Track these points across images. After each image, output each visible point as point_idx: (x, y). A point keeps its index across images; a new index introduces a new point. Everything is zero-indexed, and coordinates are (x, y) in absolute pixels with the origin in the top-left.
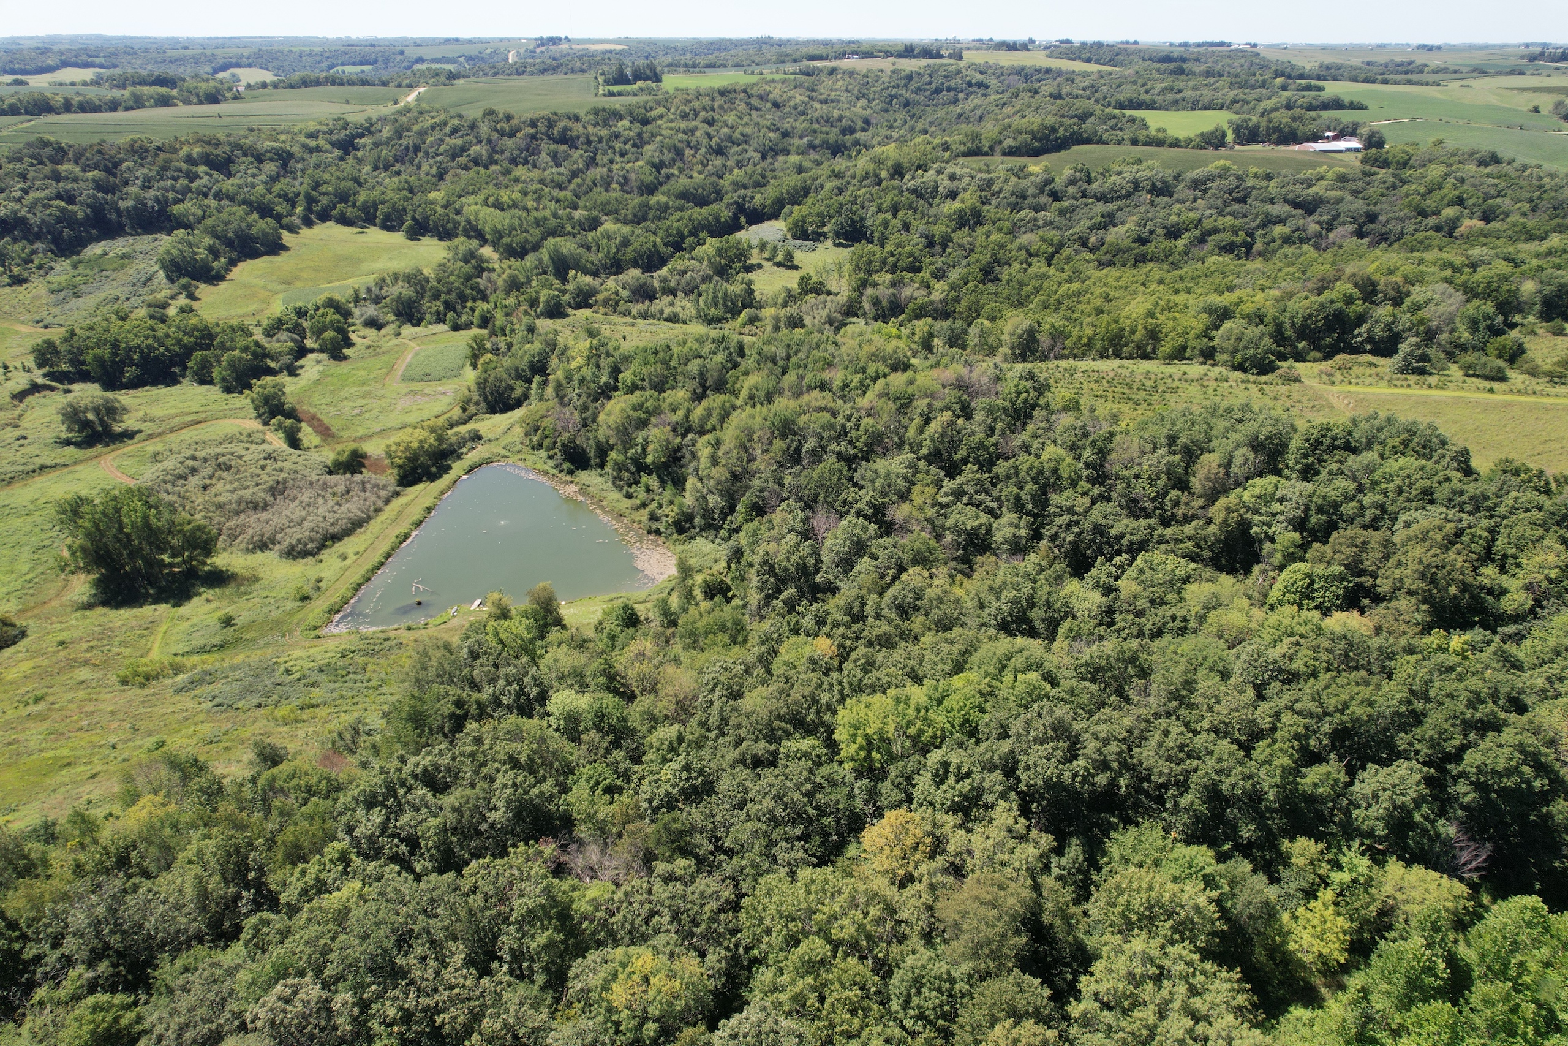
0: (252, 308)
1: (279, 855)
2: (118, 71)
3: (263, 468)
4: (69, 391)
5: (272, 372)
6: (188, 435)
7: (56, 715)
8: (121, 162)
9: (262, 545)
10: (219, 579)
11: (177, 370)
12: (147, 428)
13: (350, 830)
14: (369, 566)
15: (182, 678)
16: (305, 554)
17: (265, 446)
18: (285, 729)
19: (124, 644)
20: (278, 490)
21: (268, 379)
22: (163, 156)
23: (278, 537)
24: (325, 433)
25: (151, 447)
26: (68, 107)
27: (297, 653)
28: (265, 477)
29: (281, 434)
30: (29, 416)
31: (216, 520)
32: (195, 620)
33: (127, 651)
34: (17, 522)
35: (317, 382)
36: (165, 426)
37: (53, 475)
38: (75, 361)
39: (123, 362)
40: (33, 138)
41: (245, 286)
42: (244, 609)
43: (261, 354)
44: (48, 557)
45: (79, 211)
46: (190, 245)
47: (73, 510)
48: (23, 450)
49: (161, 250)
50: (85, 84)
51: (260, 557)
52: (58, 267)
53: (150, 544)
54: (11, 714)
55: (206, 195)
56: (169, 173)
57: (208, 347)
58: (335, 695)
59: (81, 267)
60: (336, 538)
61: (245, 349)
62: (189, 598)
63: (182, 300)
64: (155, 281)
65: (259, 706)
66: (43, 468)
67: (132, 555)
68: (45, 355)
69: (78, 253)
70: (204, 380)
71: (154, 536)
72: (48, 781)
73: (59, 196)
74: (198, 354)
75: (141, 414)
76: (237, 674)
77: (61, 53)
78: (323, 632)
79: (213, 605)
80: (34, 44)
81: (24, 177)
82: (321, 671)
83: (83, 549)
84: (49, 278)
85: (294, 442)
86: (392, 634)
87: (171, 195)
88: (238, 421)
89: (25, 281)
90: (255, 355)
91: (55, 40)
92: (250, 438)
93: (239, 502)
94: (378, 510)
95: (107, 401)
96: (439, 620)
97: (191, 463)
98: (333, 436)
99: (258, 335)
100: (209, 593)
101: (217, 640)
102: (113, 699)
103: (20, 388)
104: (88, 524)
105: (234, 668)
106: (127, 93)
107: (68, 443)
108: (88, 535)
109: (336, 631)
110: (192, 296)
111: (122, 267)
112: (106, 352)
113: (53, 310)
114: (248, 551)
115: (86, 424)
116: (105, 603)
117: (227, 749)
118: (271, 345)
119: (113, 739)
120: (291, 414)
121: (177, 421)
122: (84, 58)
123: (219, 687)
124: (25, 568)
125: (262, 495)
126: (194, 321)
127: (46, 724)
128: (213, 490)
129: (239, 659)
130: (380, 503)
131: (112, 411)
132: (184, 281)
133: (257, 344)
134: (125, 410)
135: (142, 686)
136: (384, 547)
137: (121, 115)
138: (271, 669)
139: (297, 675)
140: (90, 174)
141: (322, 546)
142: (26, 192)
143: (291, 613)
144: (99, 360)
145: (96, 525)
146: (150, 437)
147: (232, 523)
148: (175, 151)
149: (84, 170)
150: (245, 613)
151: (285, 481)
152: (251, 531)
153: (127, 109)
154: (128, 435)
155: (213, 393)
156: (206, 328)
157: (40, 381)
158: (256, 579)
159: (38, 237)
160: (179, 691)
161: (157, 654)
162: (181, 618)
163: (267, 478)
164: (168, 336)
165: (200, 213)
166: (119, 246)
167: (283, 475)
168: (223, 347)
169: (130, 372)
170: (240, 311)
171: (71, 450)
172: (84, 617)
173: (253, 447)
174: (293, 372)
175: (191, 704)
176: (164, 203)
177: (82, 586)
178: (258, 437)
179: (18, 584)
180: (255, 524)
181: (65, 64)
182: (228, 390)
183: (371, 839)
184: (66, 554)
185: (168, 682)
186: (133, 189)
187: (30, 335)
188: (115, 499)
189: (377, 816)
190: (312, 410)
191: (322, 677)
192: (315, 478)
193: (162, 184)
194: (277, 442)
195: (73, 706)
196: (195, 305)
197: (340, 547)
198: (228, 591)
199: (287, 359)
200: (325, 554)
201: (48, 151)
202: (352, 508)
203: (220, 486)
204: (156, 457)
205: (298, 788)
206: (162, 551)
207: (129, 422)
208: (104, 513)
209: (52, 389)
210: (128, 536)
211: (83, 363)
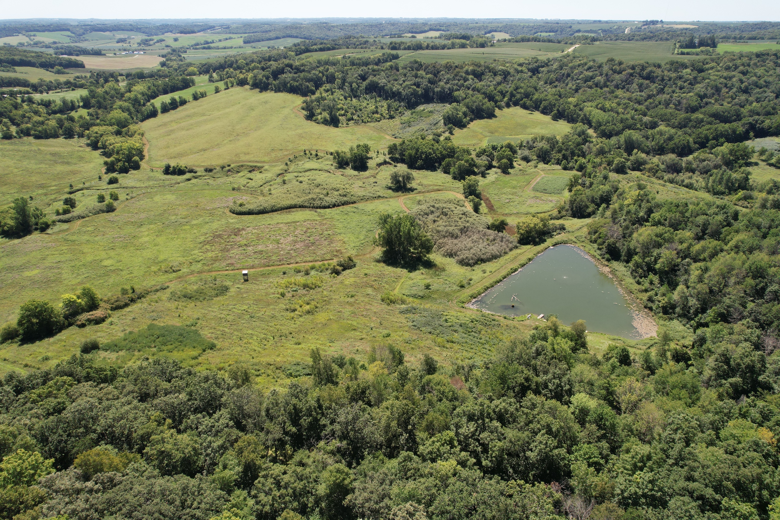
0: (474, 142)
2: (449, 33)
3: (460, 218)
4: (395, 166)
5: (475, 174)
6: (433, 195)
7: (356, 306)
8: (441, 71)
9: (451, 255)
10: (429, 265)
11: (437, 165)
12: (419, 188)
14: (495, 280)
15: (403, 306)
16: (468, 265)
17: (463, 208)
18: (438, 348)
19: (386, 282)
20: (464, 230)
21: (473, 177)
22: (457, 70)
23: (459, 253)
24: (491, 208)
25: (419, 197)
26: (427, 48)
27: (453, 313)
28: (460, 223)
29: (471, 204)
30: (380, 174)
31: (435, 237)
32: (415, 281)
33: (387, 286)
34: (365, 218)
35: (493, 183)
36: (426, 189)
37: (381, 201)
38: (402, 154)
39: (418, 157)
40: (412, 60)
41: (474, 131)
42: (436, 283)
43: (473, 164)
44: (371, 235)
45: (420, 91)
46: (457, 110)
47: (385, 219)
48: (375, 188)
49: (445, 111)
50: (436, 38)
51: (448, 260)
52: (406, 113)
53: (407, 241)
54: (342, 299)
55: (469, 89)
56: (457, 78)
57: (452, 157)
58: (464, 340)
59: (414, 114)
60: (483, 261)
61: (467, 161)
62: (415, 270)
63: (447, 134)
64: (439, 124)
65: (430, 333)
66: (379, 197)
67: (400, 245)
68: (392, 149)
69: (414, 109)
70: (446, 172)
71: (410, 239)
72: (346, 334)
73: (415, 84)
74: (447, 160)
75: (419, 181)
76: (425, 314)
77: (431, 25)
78: (466, 305)
79: (423, 276)
80: (422, 21)
81: (405, 75)
82: (461, 326)
83: (384, 237)
84: (402, 117)
85: (476, 209)
86: (496, 318)
87: (455, 87)
88: (455, 193)
89: (394, 118)
90: (470, 164)
91: (429, 20)
92: (458, 203)
93: (446, 232)
94: (506, 253)
95: (408, 174)
96: (520, 319)
97: (432, 209)
98: (494, 210)
99: (473, 155)
100: (423, 270)
101: (421, 294)
102: (378, 307)
103: (380, 162)
104: (388, 227)
105: (425, 310)
106: (450, 42)
107: (390, 188)
108: (387, 232)
109: (472, 307)
110: (451, 133)
111: (429, 116)
112: (413, 152)
113: (400, 131)
114: (444, 255)
115: (398, 182)
116: (384, 262)
117: (412, 348)
118: (478, 161)
119: (372, 325)
120: (478, 196)
121: (431, 188)
122: (438, 27)
123: (416, 317)
124: (362, 238)
125: (457, 232)
126: (449, 144)
127: (352, 308)
128: (437, 224)
129: (427, 306)
130: (507, 250)
131: (408, 178)
132: (450, 125)
133: (472, 159)
134: (413, 179)
135: (388, 304)
136: (504, 272)
137: (446, 51)
138: (439, 316)
139: (449, 324)
140: (428, 76)
141: (476, 263)
142: (404, 81)
143: (455, 292)
144: (410, 155)
145: (391, 228)
146: (419, 192)
147: (441, 241)
148: (462, 68)
149: (426, 74)
150: (435, 285)
151: (468, 227)
152: (448, 247)
153: (448, 49)
154: (412, 190)
155: (448, 178)
156: (453, 148)
157: (388, 160)
158: (444, 270)
159: (403, 100)
160: (401, 312)
161: (397, 292)
162: (410, 278)
163: (461, 224)
164: (438, 149)
165: (464, 96)
166: (429, 107)
167: (468, 224)
168: (458, 159)
169: (420, 162)
170: (469, 143)
171: (390, 191)
172: (376, 266)
173: (458, 207)
174: (484, 175)
175: (404, 321)
176: (452, 90)
177: (378, 252)
178: (462, 202)
179: (358, 244)
180: (450, 243)
181: (431, 30)
182: (455, 178)
184: (377, 237)
185: (398, 306)
186: (442, 83)
187: (389, 140)
188: (400, 219)
190: (488, 196)
191: (461, 330)
192: (481, 229)
193: (454, 82)
194: (469, 207)
195: (363, 304)
196: (452, 137)
197: (484, 266)
198: (431, 272)
199: (483, 169)
200: (476, 267)
201: (416, 65)
202: (494, 249)
203: (440, 223)
204: (419, 202)
206: (411, 246)
207: (413, 184)
208: (395, 224)
209: (390, 164)
210: (401, 236)
211: (404, 155)
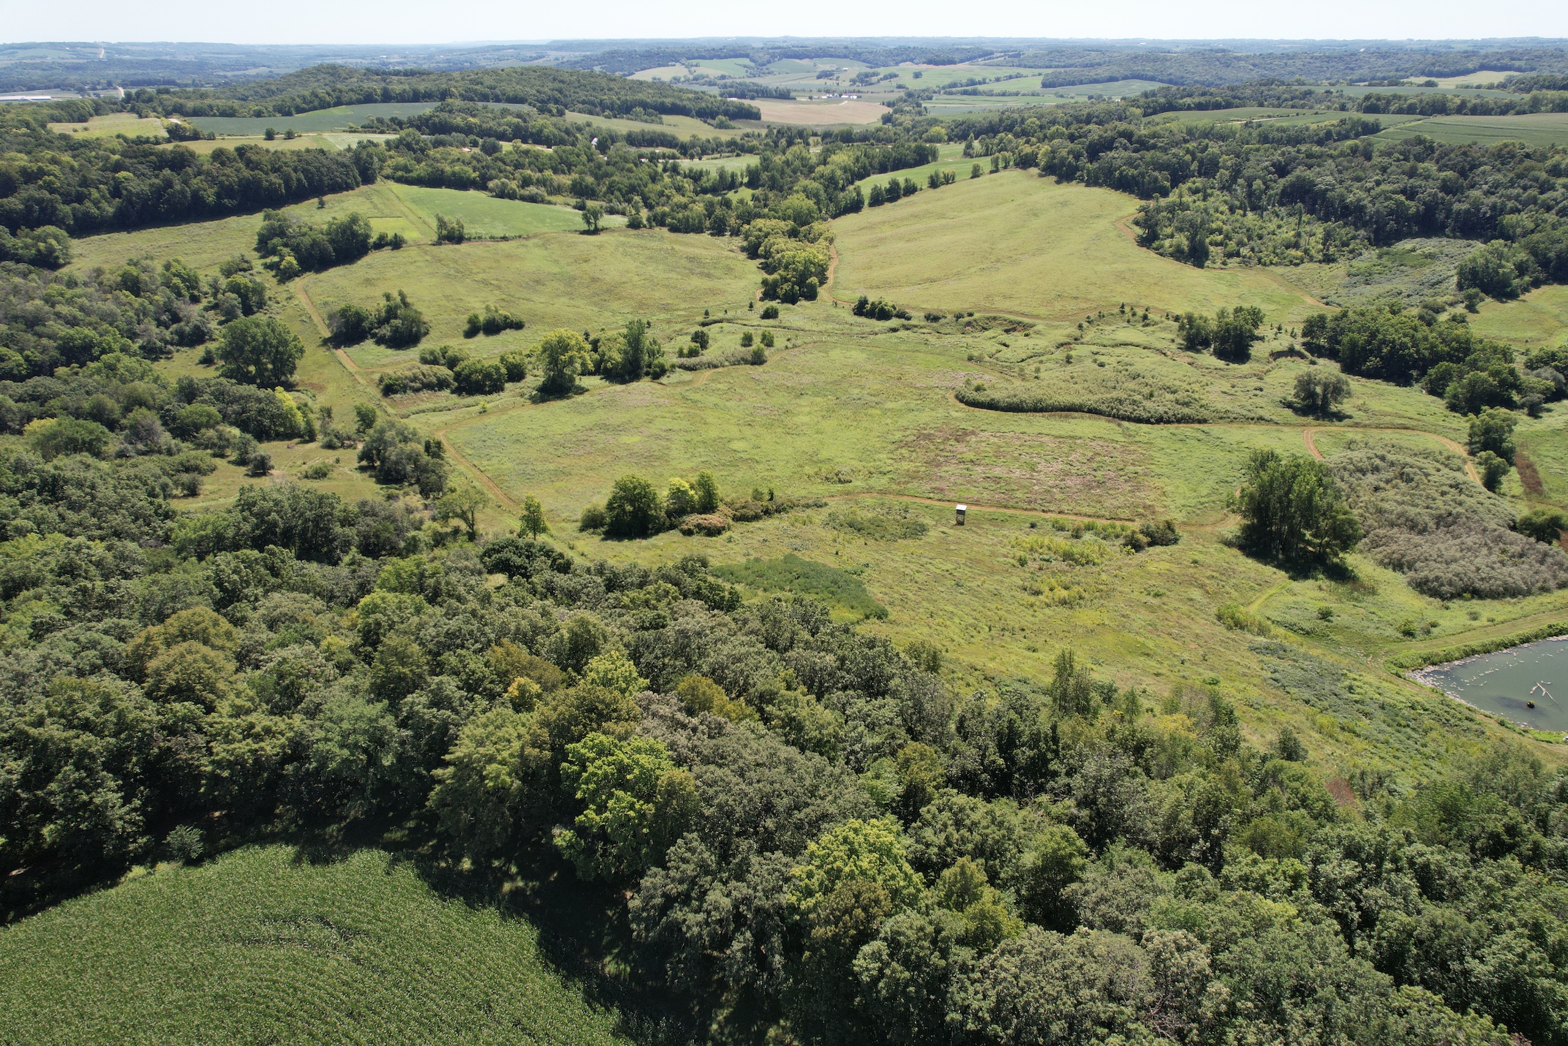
0: (1529, 334)
1: (1247, 834)
2: (1533, 74)
3: (1443, 494)
4: (1313, 363)
5: (1511, 405)
6: (1389, 436)
7: (1161, 613)
8: (1480, 165)
9: (1398, 566)
10: (1341, 575)
11: (1415, 373)
12: (1358, 416)
13: (1317, 860)
14: (1497, 639)
15: (1261, 640)
16: (1435, 593)
17: (1458, 475)
18: (1317, 736)
19: (1235, 587)
20: (1445, 521)
21: (1503, 411)
22: (1528, 163)
23: (1418, 565)
24: (1533, 486)
25: (1352, 434)
26: (1461, 109)
27: (1370, 678)
28: (1439, 503)
29: (1482, 470)
30: (1273, 374)
31: (1370, 522)
32: (1299, 599)
33: (1235, 594)
34: (1219, 454)
35: (1556, 432)
36: (1374, 421)
37: (1264, 427)
38: (1334, 340)
39: (1371, 352)
40: (1412, 136)
41: (1535, 310)
42: (1346, 612)
43: (1511, 383)
44: (1224, 490)
45: (1413, 207)
46: (1501, 256)
47: (1263, 461)
48: (1255, 400)
49: (1470, 256)
50: (1491, 87)
51: (1389, 574)
52: (1366, 254)
53: (1303, 516)
54: (1136, 595)
55: (1548, 209)
56: (1522, 182)
57: (1459, 360)
58: (1381, 737)
59: (1385, 258)
60: (1477, 594)
61: (1495, 374)
62: (1306, 577)
63: (1460, 309)
64: (1444, 285)
65: (1307, 702)
66: (1261, 418)
67: (1283, 520)
68: (1313, 327)
69: (1389, 245)
70: (1435, 390)
71: (1309, 510)
72: (1129, 658)
73: (1403, 192)
74: (1444, 365)
75: (1361, 402)
76: (1306, 664)
77: (1486, 56)
78: (1408, 674)
79: (1322, 594)
80: (1464, 47)
81: (1384, 170)
82: (1382, 707)
83: (1251, 497)
84: (1354, 263)
85: (1492, 482)
86: (1478, 718)
87: (1510, 204)
88: (1445, 441)
89: (1334, 261)
90: (1503, 383)
91: (1486, 44)
92: (1447, 461)
93: (1399, 516)
94: (1544, 590)
95: (1339, 381)
96: (1544, 736)
97: (1377, 462)
98: (1540, 493)
99: (1519, 364)
100: (1325, 582)
101: (1307, 626)
102: (1204, 626)
103: (1280, 348)
104: (1266, 478)
105: (1306, 657)
106: (1527, 97)
107: (1289, 405)
108: (1261, 486)
109: (1420, 681)
110: (1472, 308)
111: (1421, 266)
112: (1362, 338)
113: (1342, 291)
114: (1381, 563)
115: (1312, 395)
116: (1241, 548)
117: (1260, 719)
118: (1528, 378)
119: (1186, 656)
120: (1507, 454)
121: (1388, 419)
122: (1506, 61)
123: (1284, 665)
124: (1205, 492)
125: (1426, 519)
126: (1460, 331)
127: (1152, 616)
128: (1382, 494)
129: (1315, 652)
130: (1552, 584)
131: (1337, 390)
132: (1472, 291)
133: (1512, 372)
134: (1349, 394)
135: (1230, 628)
136: (1527, 630)
137: (1510, 119)
138: (1338, 677)
139: (1357, 697)
140: (1443, 174)
141: (1458, 595)
142: (1378, 183)
143: (1387, 639)
144: (1353, 344)
145: (1271, 482)
146: (1357, 425)
147: (1381, 532)
148: (1544, 158)
149: (1440, 170)
150: (1344, 616)
151: (1458, 515)
152: (1395, 547)
153: (1518, 113)
154: (1340, 417)
155: (1438, 405)
156: (1468, 341)
157: (1298, 347)
158: (1373, 592)
159: (1365, 225)
160: (1253, 649)
161: (1253, 611)
162: (1290, 591)
163: (1441, 506)
164: (1426, 339)
165: (1532, 226)
166: (1430, 245)
167: (1460, 509)
168: (1474, 365)
169: (1373, 362)
170: (1513, 335)
171: (1288, 412)
172: (1222, 551)
173: (1445, 470)
174: (1534, 411)
175: (1255, 666)
176: (1498, 211)
177: (1233, 525)
178: (1457, 462)
179: (1193, 502)
180: (1403, 542)
181: (1483, 67)
182: (1453, 408)
183: (1331, 883)
184: (1238, 494)
185: (1249, 636)
186: (1475, 193)
187: (1311, 307)
188: (1298, 466)
189: (1350, 869)
190: (1532, 459)
191: (1380, 715)
192: (1492, 525)
193: (1510, 191)
194: (1473, 474)
195: (1175, 614)
196: (1470, 317)
197: (1476, 605)
198: (1342, 589)
199: (1536, 397)
200: (1455, 604)
201: (1418, 149)
202: (1515, 574)
203: (1391, 493)
204: (1350, 445)
205: (1296, 791)
206: (1308, 526)
207: (1346, 406)
208: (1283, 474)
209: (1302, 356)
210: (1290, 501)
211: (1338, 342)
